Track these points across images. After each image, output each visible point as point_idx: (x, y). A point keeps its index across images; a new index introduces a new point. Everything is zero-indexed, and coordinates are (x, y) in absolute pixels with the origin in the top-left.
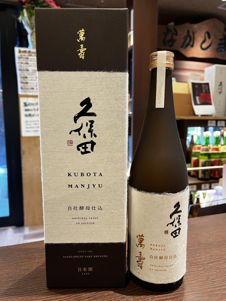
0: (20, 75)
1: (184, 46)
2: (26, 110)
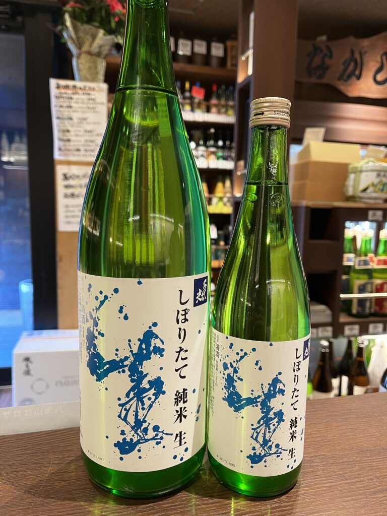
0: (58, 126)
1: (345, 77)
2: (67, 187)
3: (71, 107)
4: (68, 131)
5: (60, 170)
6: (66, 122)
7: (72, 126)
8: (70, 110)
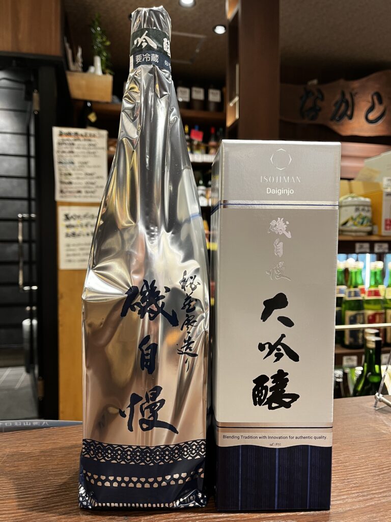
0: (60, 170)
1: (337, 118)
2: (68, 226)
3: (72, 152)
4: (70, 174)
5: (62, 211)
6: (68, 166)
7: (74, 170)
8: (72, 155)
